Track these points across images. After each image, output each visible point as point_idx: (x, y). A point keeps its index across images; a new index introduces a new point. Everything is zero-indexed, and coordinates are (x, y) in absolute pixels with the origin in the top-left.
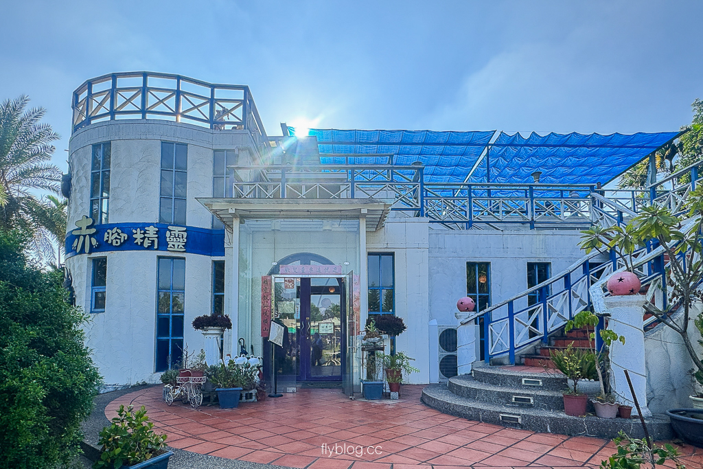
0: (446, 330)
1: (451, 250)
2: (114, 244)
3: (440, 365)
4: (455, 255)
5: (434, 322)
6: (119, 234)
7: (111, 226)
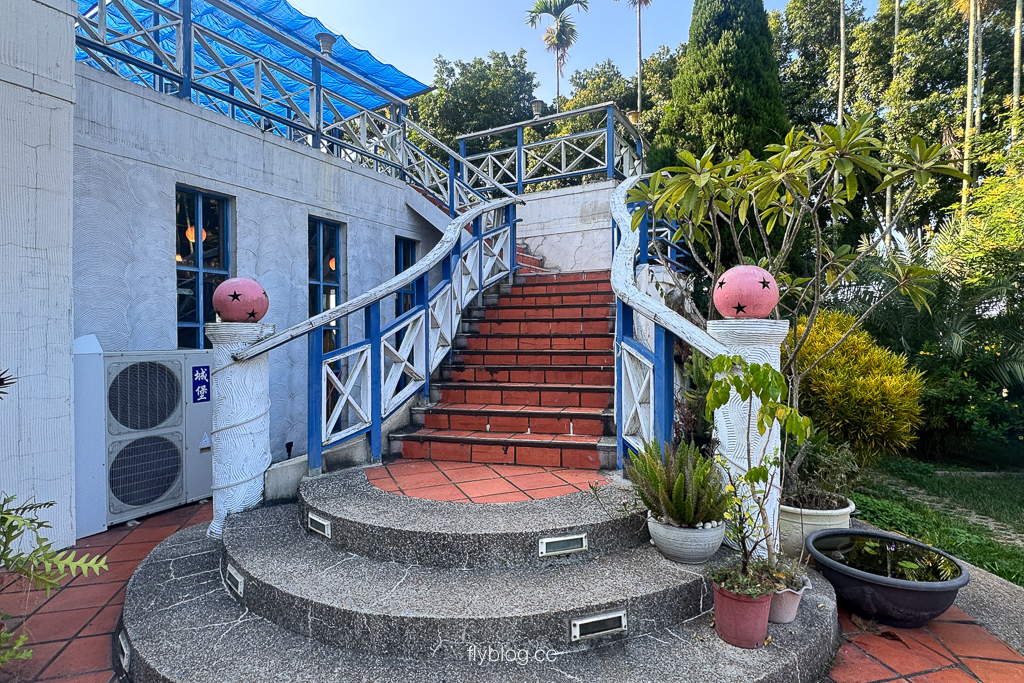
0: (134, 368)
1: (132, 139)
3: (112, 474)
4: (144, 155)
5: (91, 345)
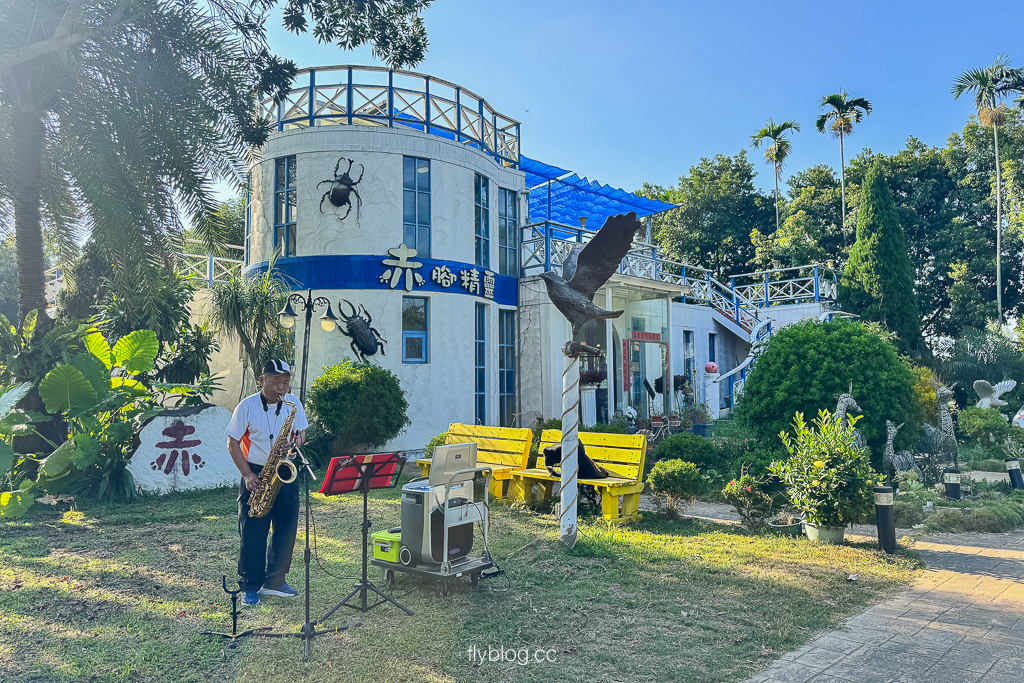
2: (444, 285)
6: (448, 274)
7: (440, 263)
